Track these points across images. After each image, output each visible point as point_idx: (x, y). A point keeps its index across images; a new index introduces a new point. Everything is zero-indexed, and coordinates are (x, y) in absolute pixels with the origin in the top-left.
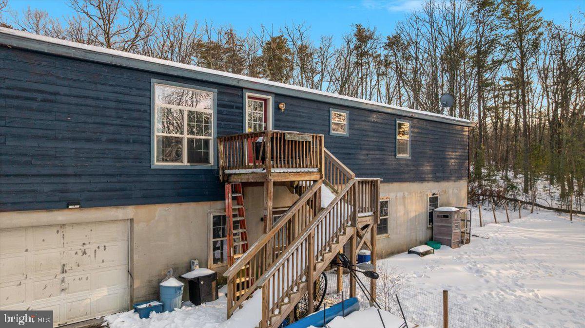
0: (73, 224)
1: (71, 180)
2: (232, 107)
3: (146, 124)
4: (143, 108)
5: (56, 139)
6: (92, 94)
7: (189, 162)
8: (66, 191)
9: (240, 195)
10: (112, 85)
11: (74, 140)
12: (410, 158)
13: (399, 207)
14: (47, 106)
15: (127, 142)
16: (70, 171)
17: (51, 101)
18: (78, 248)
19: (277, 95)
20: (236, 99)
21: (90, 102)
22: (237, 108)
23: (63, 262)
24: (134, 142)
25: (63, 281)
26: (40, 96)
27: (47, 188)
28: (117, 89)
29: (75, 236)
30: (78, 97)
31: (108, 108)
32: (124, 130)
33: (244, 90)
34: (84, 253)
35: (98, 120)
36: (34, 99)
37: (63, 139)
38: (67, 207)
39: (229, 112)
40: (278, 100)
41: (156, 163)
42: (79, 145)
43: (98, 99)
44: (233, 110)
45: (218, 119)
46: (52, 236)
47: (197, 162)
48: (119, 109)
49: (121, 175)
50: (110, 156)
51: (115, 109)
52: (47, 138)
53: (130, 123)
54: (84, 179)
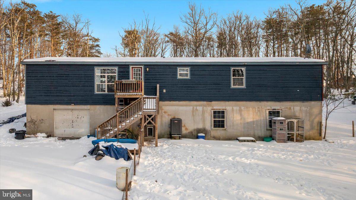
0: (75, 110)
1: (72, 97)
2: (125, 72)
3: (92, 80)
4: (92, 76)
5: (68, 86)
6: (78, 73)
7: (108, 92)
8: (71, 100)
9: (120, 103)
10: (83, 70)
11: (73, 86)
12: (246, 88)
13: (235, 115)
14: (67, 78)
15: (87, 86)
16: (72, 95)
17: (68, 77)
18: (76, 116)
19: (145, 65)
20: (126, 69)
21: (77, 76)
22: (127, 72)
23: (73, 120)
24: (89, 86)
25: (73, 124)
26: (65, 76)
27: (66, 99)
28: (84, 71)
29: (76, 113)
30: (74, 75)
31: (82, 77)
32: (86, 83)
33: (130, 66)
34: (78, 118)
35: (79, 80)
36: (64, 77)
37: (70, 86)
38: (71, 105)
39: (123, 74)
40: (146, 67)
41: (96, 92)
42: (74, 88)
43: (79, 75)
44: (125, 73)
45: (119, 77)
46: (70, 112)
47: (110, 92)
48: (85, 77)
49: (85, 96)
50: (83, 90)
51: (84, 77)
52: (67, 86)
53: (88, 80)
54: (75, 97)
